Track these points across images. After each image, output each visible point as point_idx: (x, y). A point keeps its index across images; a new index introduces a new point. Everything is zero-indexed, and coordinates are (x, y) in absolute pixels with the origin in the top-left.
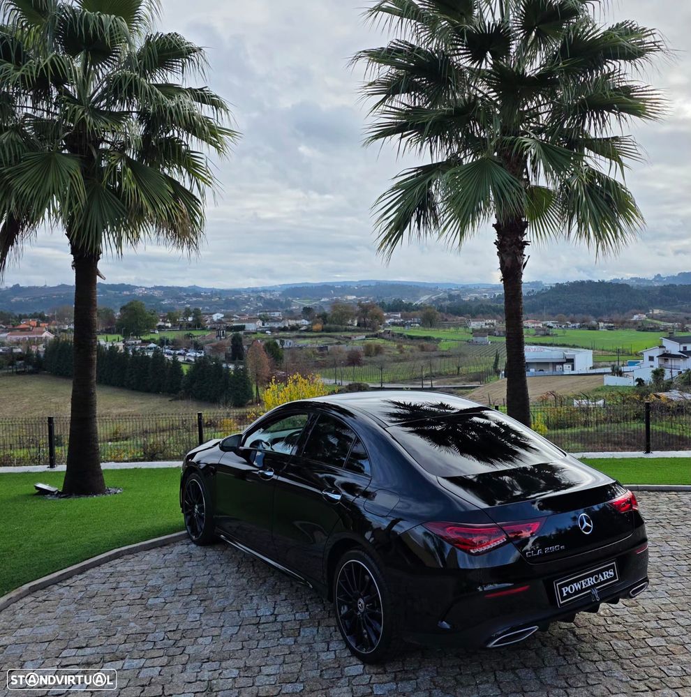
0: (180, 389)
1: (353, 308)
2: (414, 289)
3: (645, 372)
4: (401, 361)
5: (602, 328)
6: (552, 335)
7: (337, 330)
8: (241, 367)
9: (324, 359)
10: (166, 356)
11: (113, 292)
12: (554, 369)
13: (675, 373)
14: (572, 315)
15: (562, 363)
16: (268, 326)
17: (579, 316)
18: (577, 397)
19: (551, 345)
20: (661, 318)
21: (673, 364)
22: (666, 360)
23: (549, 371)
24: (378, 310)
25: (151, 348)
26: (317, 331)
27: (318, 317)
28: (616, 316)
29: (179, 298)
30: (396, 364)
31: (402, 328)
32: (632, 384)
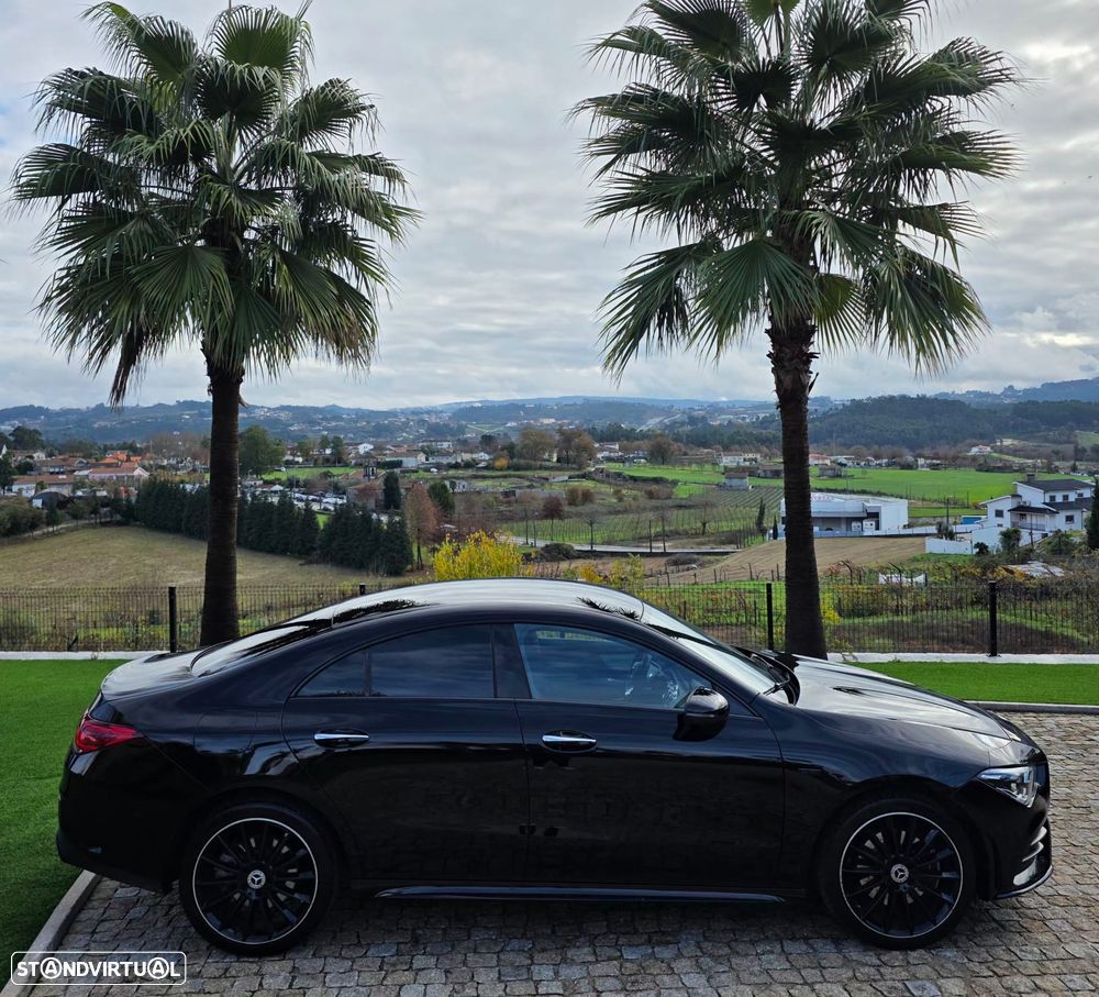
0: (314, 549)
1: (551, 436)
2: (638, 409)
3: (989, 533)
4: (618, 513)
5: (922, 466)
6: (845, 477)
7: (528, 468)
8: (397, 519)
9: (511, 508)
10: (296, 502)
12: (849, 527)
13: (1037, 536)
14: (876, 447)
15: (860, 519)
16: (434, 461)
17: (887, 449)
18: (883, 570)
19: (844, 491)
20: (1015, 452)
21: (1034, 522)
22: (1023, 516)
23: (841, 531)
24: (587, 438)
25: (276, 492)
26: (501, 470)
27: (502, 449)
28: (944, 449)
29: (312, 422)
30: (612, 517)
31: (621, 465)
32: (969, 552)
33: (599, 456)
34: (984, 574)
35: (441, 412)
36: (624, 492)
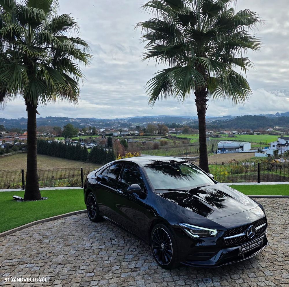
0: (87, 159)
1: (156, 127)
2: (180, 119)
3: (271, 151)
4: (175, 147)
5: (255, 134)
6: (235, 137)
7: (149, 135)
8: (111, 150)
9: (144, 147)
10: (81, 146)
11: (61, 120)
12: (235, 150)
13: (283, 152)
14: (243, 129)
15: (238, 148)
16: (122, 134)
17: (246, 129)
18: (243, 161)
19: (234, 141)
20: (279, 130)
21: (282, 148)
22: (280, 146)
23: (233, 151)
24: (166, 127)
25: (76, 143)
26: (142, 136)
27: (142, 130)
28: (261, 129)
29: (87, 123)
30: (173, 149)
31: (176, 134)
32: (266, 156)
33: (170, 132)
34: (269, 162)
35: (124, 120)
36: (176, 142)
